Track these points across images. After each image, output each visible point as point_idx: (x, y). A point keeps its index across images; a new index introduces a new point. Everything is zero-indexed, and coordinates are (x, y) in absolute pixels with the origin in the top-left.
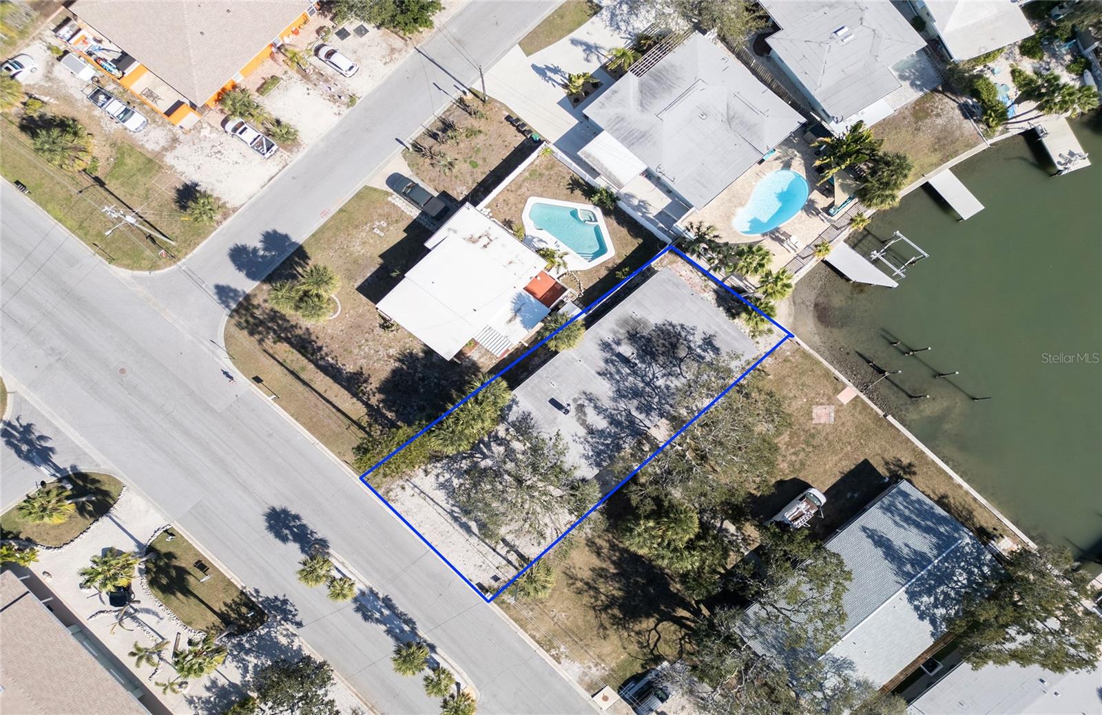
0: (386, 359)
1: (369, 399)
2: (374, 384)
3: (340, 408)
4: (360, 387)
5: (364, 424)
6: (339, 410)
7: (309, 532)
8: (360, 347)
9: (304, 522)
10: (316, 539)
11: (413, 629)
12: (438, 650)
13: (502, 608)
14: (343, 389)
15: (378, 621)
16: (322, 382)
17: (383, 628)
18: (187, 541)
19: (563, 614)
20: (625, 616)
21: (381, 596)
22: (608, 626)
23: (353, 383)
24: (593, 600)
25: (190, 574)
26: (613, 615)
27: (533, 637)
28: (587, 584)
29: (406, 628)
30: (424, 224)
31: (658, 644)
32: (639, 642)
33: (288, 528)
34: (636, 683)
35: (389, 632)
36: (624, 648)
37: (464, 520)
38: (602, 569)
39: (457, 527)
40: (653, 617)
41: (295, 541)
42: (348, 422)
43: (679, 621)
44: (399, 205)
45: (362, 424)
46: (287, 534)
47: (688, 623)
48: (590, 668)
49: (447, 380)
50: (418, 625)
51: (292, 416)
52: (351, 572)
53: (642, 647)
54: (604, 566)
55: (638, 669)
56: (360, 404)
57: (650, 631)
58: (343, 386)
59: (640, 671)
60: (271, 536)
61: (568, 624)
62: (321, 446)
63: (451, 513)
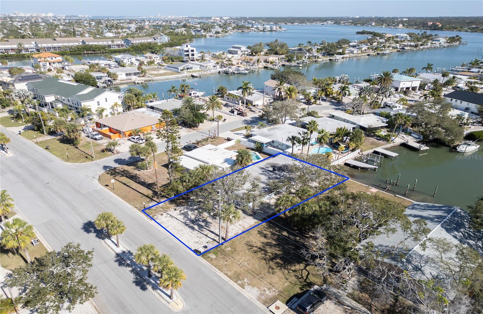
1: (155, 190)
2: (159, 186)
5: (150, 196)
6: (140, 193)
13: (207, 261)
19: (246, 263)
20: (284, 263)
22: (274, 267)
23: (150, 186)
24: (264, 256)
26: (277, 262)
27: (227, 275)
28: (260, 248)
31: (309, 277)
32: (295, 276)
34: (298, 299)
36: (287, 279)
37: (191, 225)
38: (268, 243)
39: (187, 228)
40: (302, 263)
51: (117, 195)
56: (150, 191)
57: (302, 270)
58: (144, 187)
61: (249, 267)
62: (126, 203)
63: (185, 223)
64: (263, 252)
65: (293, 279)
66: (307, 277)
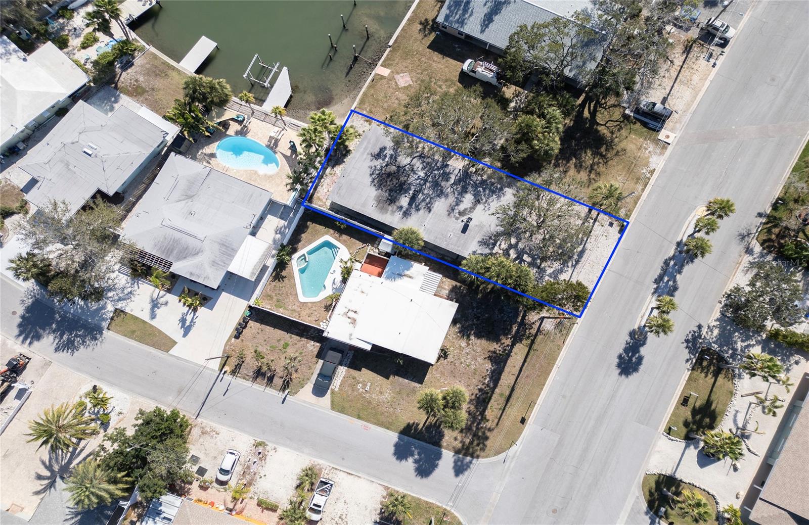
0: (471, 346)
1: (508, 345)
2: (495, 346)
3: (522, 361)
4: (501, 355)
5: (529, 341)
6: (525, 361)
7: (628, 345)
8: (468, 366)
9: (621, 351)
10: (631, 339)
11: (670, 259)
12: (679, 240)
13: (631, 214)
14: (507, 364)
15: (675, 281)
16: (507, 380)
17: (678, 277)
18: (670, 418)
19: (618, 178)
20: (603, 144)
21: (655, 286)
22: (615, 151)
23: (499, 361)
24: (601, 165)
25: (694, 406)
26: (606, 150)
27: (643, 190)
28: (590, 172)
29: (672, 263)
30: (349, 360)
31: (615, 120)
32: (619, 130)
33: (630, 359)
34: (648, 124)
35: (680, 272)
36: (627, 137)
37: (576, 257)
38: (576, 167)
39: (583, 259)
40: (597, 129)
41: (638, 352)
42: (532, 352)
43: (593, 114)
44: (340, 381)
45: (529, 342)
46: (636, 358)
47: (592, 108)
48: (650, 152)
49: (472, 303)
50: (667, 257)
51: (542, 389)
52: (646, 309)
53: (621, 128)
54: (573, 166)
55: (638, 125)
56: (515, 349)
57: (608, 127)
58: (505, 365)
59: (638, 124)
60: (642, 368)
61: (624, 173)
62: (559, 362)
63: (574, 266)
64: (596, 167)
65: (624, 132)
66: (617, 121)
